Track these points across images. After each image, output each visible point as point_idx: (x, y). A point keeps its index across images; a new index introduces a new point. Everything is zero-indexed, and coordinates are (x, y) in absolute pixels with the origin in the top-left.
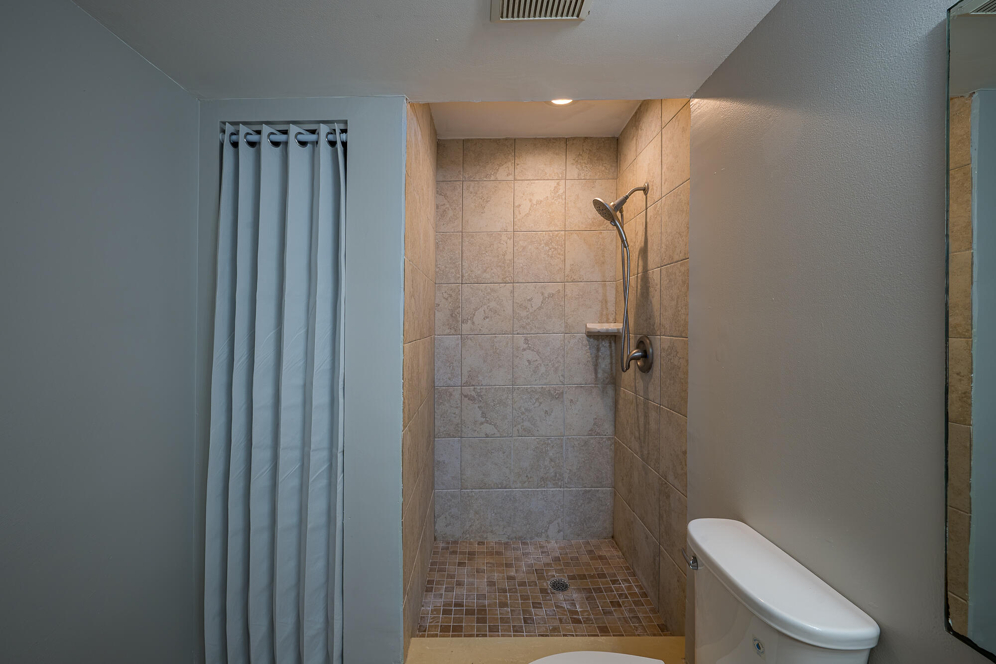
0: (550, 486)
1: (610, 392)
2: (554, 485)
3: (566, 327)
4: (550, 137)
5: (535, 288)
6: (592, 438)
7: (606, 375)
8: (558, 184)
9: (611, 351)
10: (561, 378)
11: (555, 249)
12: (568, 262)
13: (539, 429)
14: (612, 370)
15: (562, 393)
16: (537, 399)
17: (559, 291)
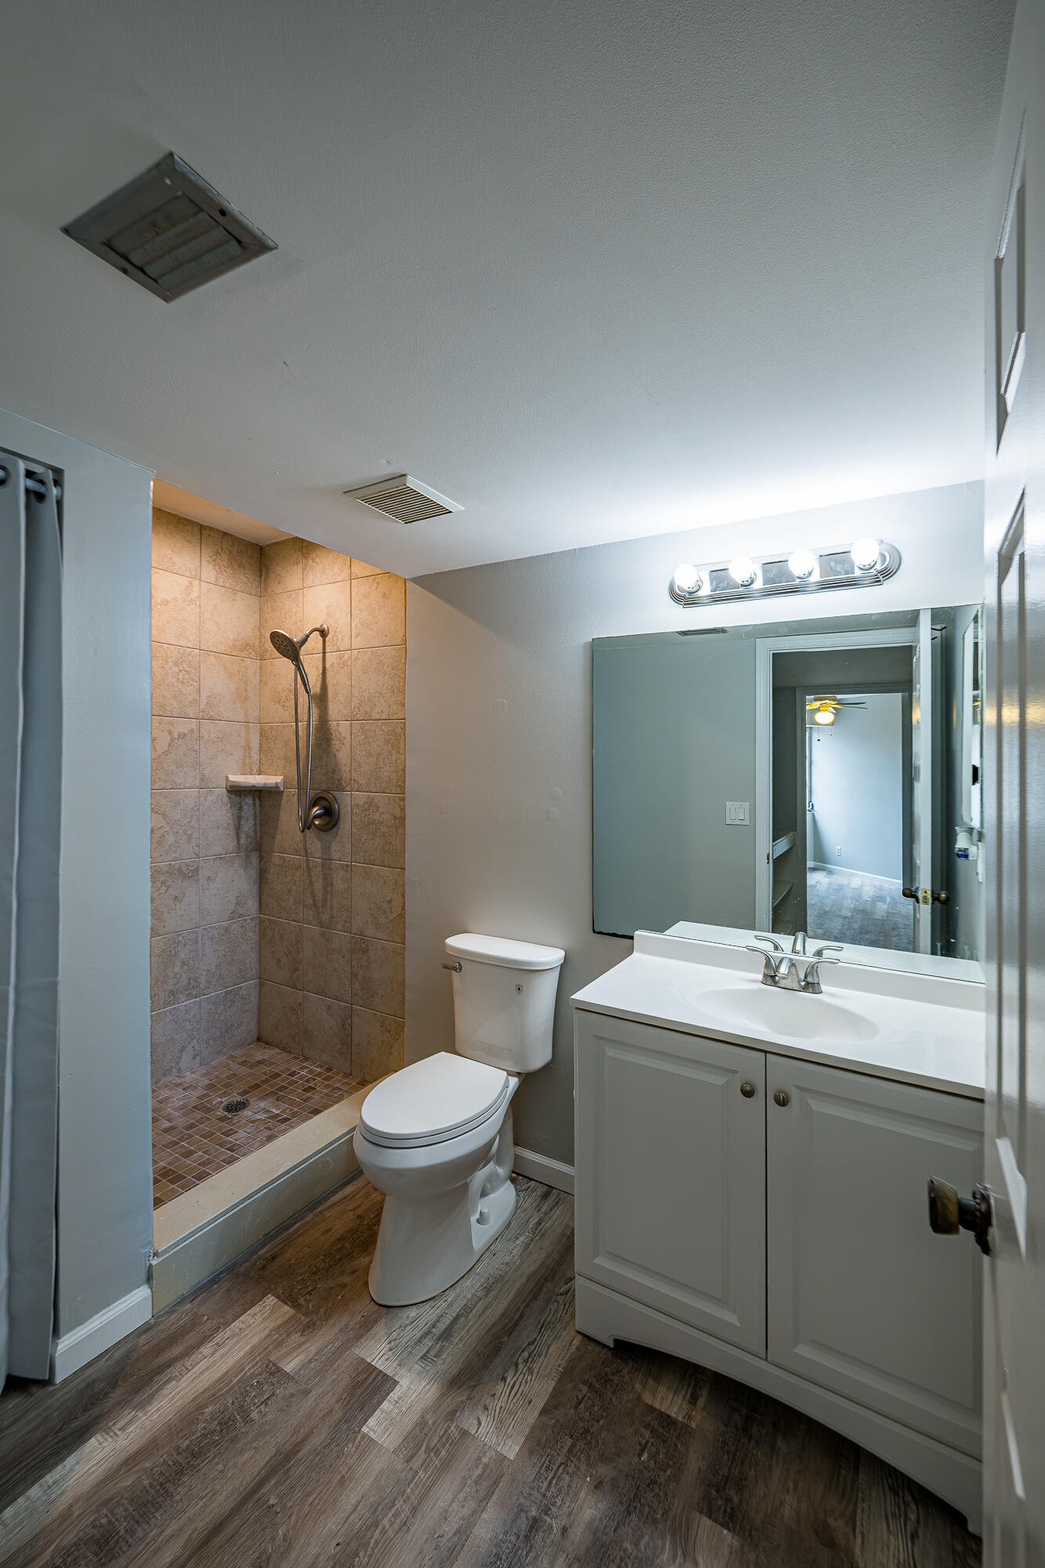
0: (183, 999)
1: (255, 861)
2: (187, 996)
3: (202, 780)
4: (181, 515)
5: (160, 723)
6: (234, 923)
7: (249, 839)
8: (191, 583)
9: (255, 809)
10: (196, 849)
11: (187, 672)
12: (204, 694)
13: (166, 924)
14: (256, 833)
15: (197, 869)
16: (163, 883)
17: (192, 730)
